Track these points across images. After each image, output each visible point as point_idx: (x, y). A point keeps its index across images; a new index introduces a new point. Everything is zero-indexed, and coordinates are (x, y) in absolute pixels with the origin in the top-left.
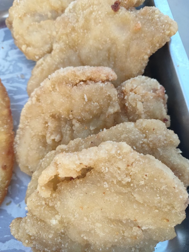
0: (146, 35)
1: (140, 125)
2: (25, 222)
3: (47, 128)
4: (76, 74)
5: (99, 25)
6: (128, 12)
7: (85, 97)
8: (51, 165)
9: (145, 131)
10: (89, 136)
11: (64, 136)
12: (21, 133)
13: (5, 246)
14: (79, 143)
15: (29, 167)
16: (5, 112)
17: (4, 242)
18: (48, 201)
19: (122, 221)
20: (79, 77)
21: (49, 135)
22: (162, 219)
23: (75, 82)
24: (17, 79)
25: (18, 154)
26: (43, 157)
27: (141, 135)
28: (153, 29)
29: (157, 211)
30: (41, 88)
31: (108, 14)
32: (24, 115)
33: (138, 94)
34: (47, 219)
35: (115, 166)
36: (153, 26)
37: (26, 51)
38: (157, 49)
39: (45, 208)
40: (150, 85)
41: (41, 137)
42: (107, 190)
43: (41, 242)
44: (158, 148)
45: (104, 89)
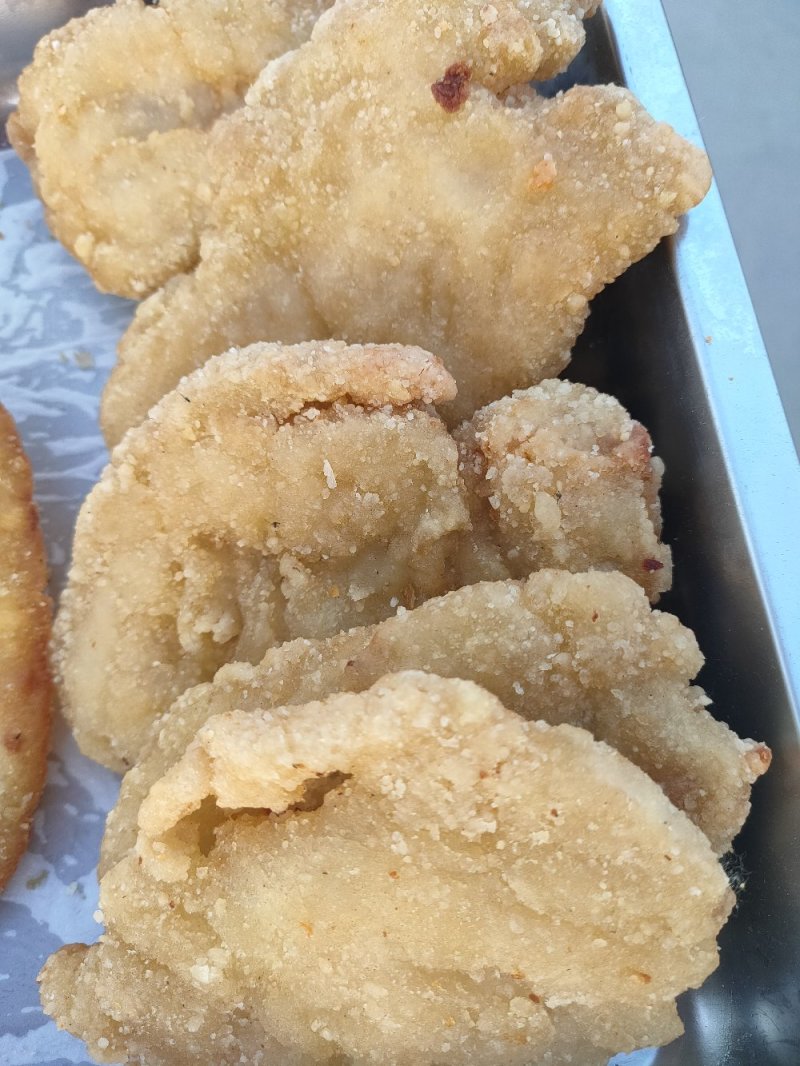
0: (575, 210)
1: (542, 595)
2: (97, 969)
3: (179, 588)
4: (288, 378)
5: (385, 164)
6: (503, 113)
7: (328, 469)
8: (186, 758)
9: (563, 622)
10: (342, 633)
11: (249, 623)
12: (79, 603)
13: (25, 1048)
14: (302, 659)
15: (114, 743)
16: (12, 517)
17: (20, 1032)
18: (179, 894)
19: (468, 976)
20: (299, 389)
21: (189, 615)
22: (621, 974)
23: (285, 411)
24: (62, 370)
25: (67, 686)
26: (165, 705)
27: (546, 639)
28: (607, 186)
29: (601, 942)
30: (151, 429)
31: (422, 119)
32: (87, 535)
33: (538, 461)
34: (177, 963)
35: (431, 775)
36: (605, 171)
37: (91, 258)
38: (621, 265)
39: (167, 921)
40: (589, 423)
41: (159, 621)
42: (405, 863)
43: (158, 1045)
44: (611, 687)
45: (402, 439)
